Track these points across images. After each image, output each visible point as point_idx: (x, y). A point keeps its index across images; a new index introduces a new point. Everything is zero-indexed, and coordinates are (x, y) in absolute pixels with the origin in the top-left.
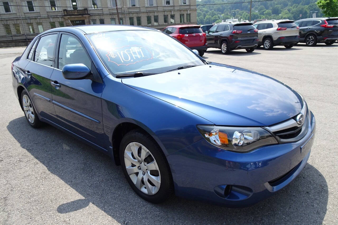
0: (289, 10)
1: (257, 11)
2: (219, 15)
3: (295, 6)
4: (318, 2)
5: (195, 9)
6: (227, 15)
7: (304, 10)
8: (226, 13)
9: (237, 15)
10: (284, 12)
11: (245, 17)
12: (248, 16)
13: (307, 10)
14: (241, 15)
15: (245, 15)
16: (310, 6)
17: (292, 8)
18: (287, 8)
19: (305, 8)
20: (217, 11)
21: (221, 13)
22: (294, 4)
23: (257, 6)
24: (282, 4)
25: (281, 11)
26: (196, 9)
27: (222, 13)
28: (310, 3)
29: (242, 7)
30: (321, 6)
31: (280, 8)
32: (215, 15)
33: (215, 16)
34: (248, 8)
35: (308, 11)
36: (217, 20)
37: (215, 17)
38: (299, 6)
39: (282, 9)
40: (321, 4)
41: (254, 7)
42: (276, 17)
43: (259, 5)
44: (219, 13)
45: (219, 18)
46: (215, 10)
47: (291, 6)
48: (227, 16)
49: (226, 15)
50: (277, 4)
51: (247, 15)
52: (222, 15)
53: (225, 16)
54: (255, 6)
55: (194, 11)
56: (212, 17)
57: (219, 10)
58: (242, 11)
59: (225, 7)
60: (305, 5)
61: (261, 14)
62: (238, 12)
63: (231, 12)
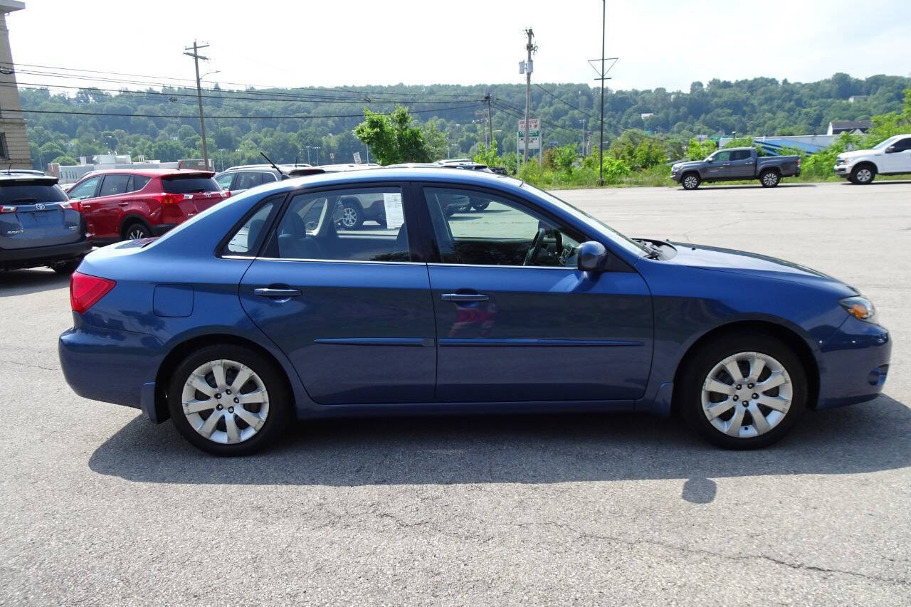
0: (256, 141)
1: (176, 139)
2: (62, 142)
3: (268, 131)
4: (357, 129)
5: (19, 121)
6: (90, 142)
7: (290, 143)
8: (84, 137)
9: (119, 144)
10: (246, 146)
11: (145, 151)
12: (153, 149)
13: (296, 144)
14: (134, 146)
15: (146, 146)
16: (301, 135)
17: (261, 135)
18: (251, 135)
19: (292, 139)
20: (54, 131)
21: (66, 137)
22: (263, 128)
23: (175, 126)
24: (235, 126)
25: (239, 142)
26: (23, 121)
27: (72, 137)
28: (300, 128)
29: (132, 123)
30: (364, 138)
31: (233, 134)
32: (49, 140)
33: (48, 144)
34: (149, 129)
35: (299, 146)
36: (58, 155)
37: (51, 147)
38: (276, 134)
39: (238, 136)
40: (365, 134)
41: (167, 128)
42: (230, 156)
43: (177, 123)
44: (62, 135)
45: (65, 151)
46: (46, 128)
47: (259, 133)
48: (91, 146)
49: (87, 144)
50: (223, 125)
51: (150, 147)
52: (73, 142)
53: (82, 146)
54: (169, 124)
55: (16, 127)
56: (40, 146)
57: (57, 127)
58: (132, 133)
59: (78, 122)
60: (288, 132)
61: (187, 146)
62: (121, 136)
63: (99, 136)
